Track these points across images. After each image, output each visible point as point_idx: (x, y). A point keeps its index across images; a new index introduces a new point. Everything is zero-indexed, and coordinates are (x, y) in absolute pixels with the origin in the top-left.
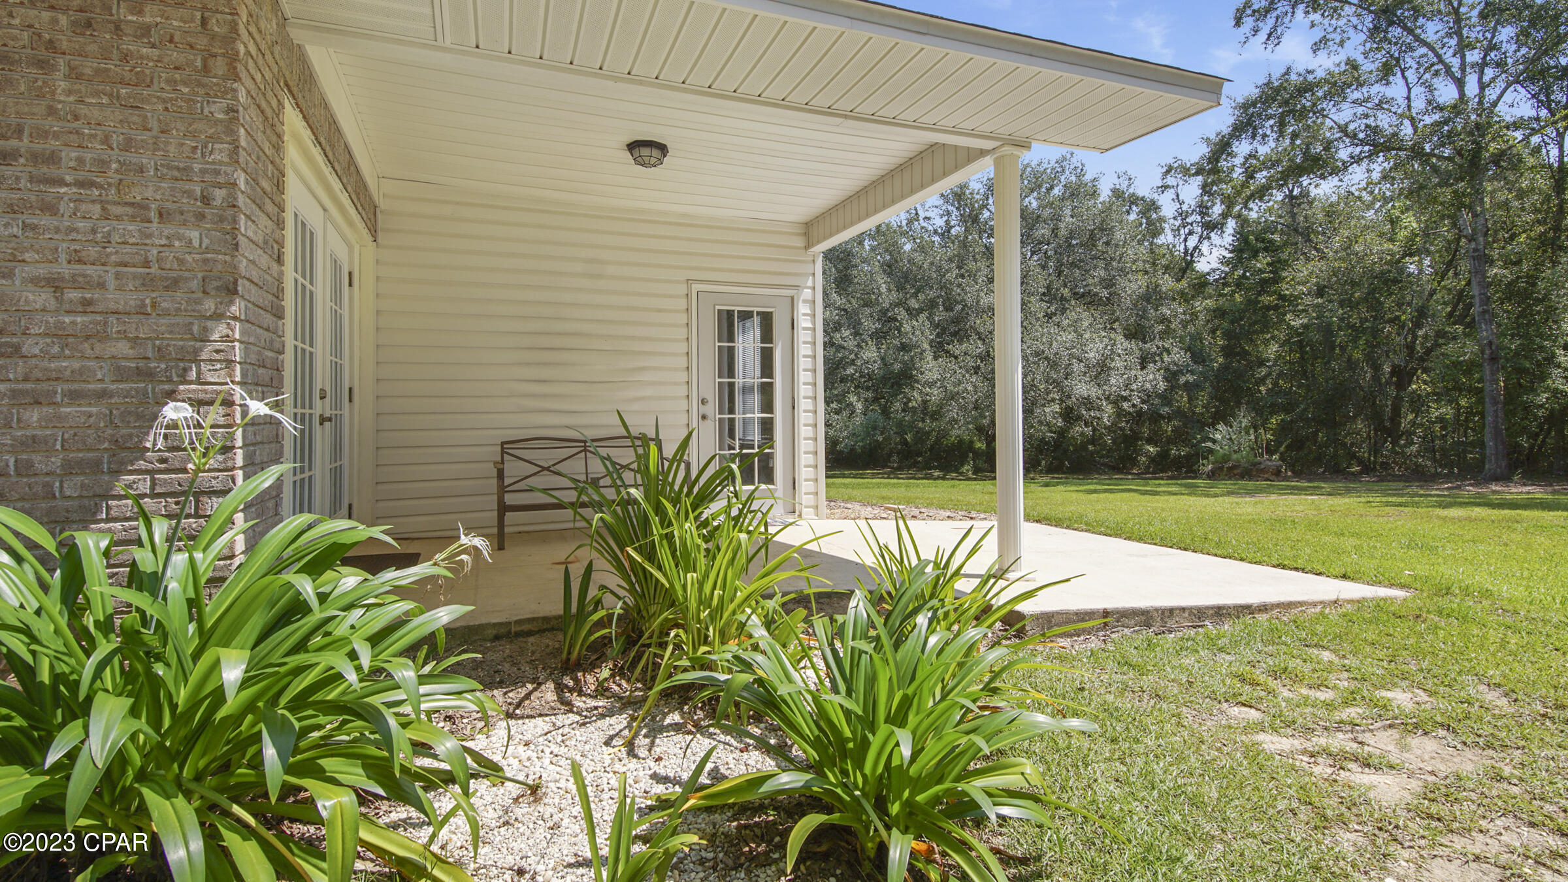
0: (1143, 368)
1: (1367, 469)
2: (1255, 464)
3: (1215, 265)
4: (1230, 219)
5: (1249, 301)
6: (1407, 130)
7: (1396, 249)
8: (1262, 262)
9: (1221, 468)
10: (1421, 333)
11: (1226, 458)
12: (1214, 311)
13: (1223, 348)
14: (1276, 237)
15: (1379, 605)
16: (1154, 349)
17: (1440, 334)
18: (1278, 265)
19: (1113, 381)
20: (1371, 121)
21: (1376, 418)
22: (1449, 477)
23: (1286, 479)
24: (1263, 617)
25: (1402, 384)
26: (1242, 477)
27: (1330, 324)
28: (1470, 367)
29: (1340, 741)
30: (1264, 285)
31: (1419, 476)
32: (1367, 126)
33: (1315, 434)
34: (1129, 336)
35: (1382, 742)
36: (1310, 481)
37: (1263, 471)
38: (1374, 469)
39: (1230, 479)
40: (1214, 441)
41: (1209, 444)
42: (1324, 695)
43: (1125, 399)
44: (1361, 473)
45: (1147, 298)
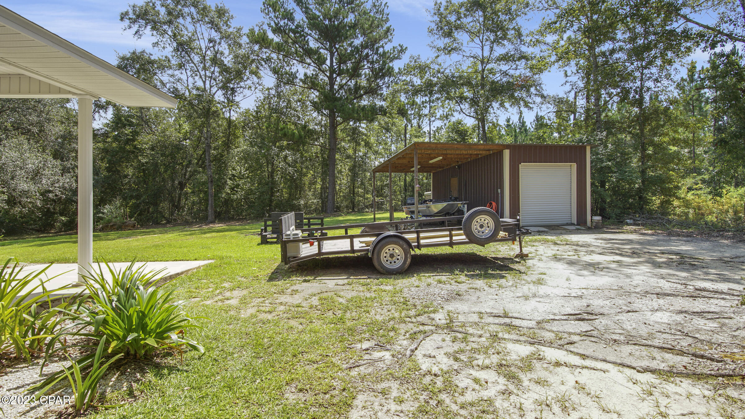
0: (62, 176)
1: (169, 222)
2: (123, 223)
3: (101, 126)
4: (110, 106)
5: (121, 148)
6: (187, 94)
7: (181, 136)
8: (128, 131)
9: (107, 226)
10: (189, 170)
11: (109, 221)
12: (103, 149)
13: (106, 168)
14: (134, 121)
15: (210, 265)
16: (69, 165)
17: (195, 171)
18: (135, 134)
19: (44, 182)
20: (175, 85)
21: (172, 201)
22: (196, 223)
23: (138, 228)
24: (183, 276)
25: (182, 189)
26: (118, 230)
27: (157, 163)
28: (204, 183)
29: (220, 297)
30: (128, 141)
31: (187, 224)
32: (174, 87)
33: (148, 208)
34: (55, 157)
35: (228, 294)
36: (147, 228)
37: (127, 226)
38: (171, 222)
39: (112, 231)
40: (103, 213)
41: (101, 215)
42: (211, 290)
43: (50, 192)
44: (166, 223)
45: (64, 137)
